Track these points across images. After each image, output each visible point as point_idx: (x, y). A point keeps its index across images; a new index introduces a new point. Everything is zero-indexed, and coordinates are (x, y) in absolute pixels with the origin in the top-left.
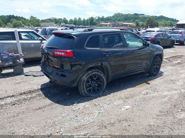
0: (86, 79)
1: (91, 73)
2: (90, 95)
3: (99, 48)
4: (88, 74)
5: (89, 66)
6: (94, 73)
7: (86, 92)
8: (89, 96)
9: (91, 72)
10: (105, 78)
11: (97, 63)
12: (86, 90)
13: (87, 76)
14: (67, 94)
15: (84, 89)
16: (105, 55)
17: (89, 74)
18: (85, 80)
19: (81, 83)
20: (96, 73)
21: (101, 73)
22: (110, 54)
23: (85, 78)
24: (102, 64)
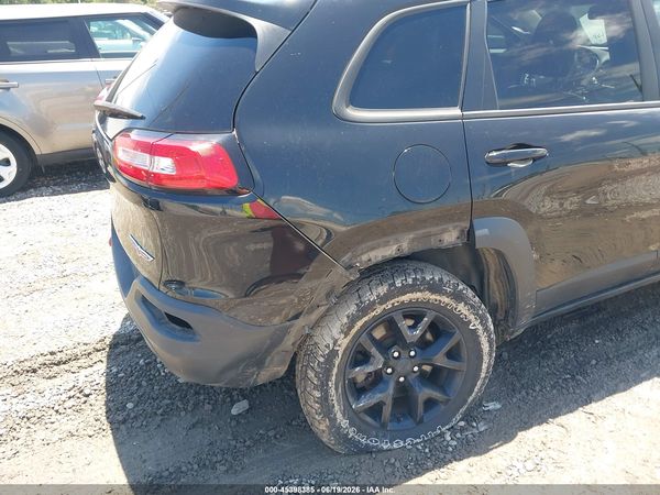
0: (344, 342)
1: (383, 299)
2: (372, 442)
3: (456, 112)
4: (363, 311)
5: (365, 258)
6: (406, 298)
7: (344, 423)
8: (368, 451)
9: (383, 290)
10: (486, 329)
11: (433, 230)
12: (348, 411)
13: (353, 320)
14: (234, 411)
15: (327, 411)
16: (502, 164)
17: (372, 306)
18: (333, 353)
19: (311, 374)
20: (419, 295)
21: (458, 297)
22: (542, 151)
23: (335, 336)
24: (470, 234)
